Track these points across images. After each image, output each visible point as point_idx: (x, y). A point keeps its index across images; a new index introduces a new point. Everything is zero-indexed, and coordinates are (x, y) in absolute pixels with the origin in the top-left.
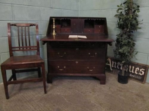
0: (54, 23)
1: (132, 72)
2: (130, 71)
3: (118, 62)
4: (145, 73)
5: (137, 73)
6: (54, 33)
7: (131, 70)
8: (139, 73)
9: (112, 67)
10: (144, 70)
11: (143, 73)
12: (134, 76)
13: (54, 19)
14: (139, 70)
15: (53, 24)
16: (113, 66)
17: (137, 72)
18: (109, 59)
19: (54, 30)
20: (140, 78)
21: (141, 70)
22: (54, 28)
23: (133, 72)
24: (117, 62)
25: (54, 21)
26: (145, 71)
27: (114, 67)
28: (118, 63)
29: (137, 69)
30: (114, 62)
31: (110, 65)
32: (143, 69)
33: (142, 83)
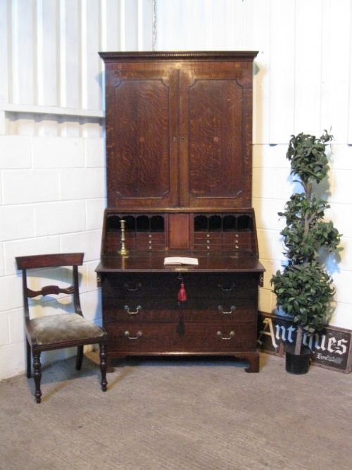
0: (123, 230)
1: (321, 349)
2: (318, 348)
3: (289, 326)
4: (348, 350)
5: (331, 351)
6: (123, 251)
7: (320, 345)
8: (337, 350)
9: (276, 339)
10: (346, 342)
11: (344, 348)
12: (326, 358)
13: (123, 221)
14: (336, 343)
15: (121, 232)
16: (278, 338)
17: (332, 347)
18: (266, 319)
19: (123, 244)
20: (339, 361)
21: (339, 342)
22: (123, 239)
23: (324, 349)
24: (287, 327)
25: (123, 226)
26: (347, 345)
27: (281, 339)
28: (289, 329)
29: (332, 342)
30: (280, 326)
31: (272, 334)
32: (343, 341)
33: (344, 372)
